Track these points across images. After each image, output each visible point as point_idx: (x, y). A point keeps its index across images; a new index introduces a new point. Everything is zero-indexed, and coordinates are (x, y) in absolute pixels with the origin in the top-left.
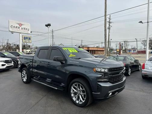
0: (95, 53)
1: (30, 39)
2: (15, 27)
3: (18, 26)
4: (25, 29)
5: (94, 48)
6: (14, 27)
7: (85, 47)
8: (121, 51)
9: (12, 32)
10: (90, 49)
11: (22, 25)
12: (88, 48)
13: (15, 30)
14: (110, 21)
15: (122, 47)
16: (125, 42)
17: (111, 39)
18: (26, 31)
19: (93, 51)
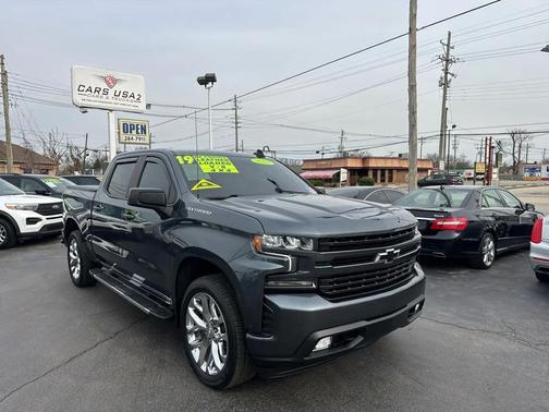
0: (391, 180)
1: (144, 129)
2: (93, 90)
3: (103, 85)
4: (125, 95)
5: (390, 161)
6: (90, 90)
7: (353, 157)
8: (495, 170)
9: (84, 109)
10: (372, 164)
11: (115, 81)
12: (365, 159)
13: (93, 99)
14: (448, 54)
15: (499, 156)
16: (513, 134)
17: (454, 127)
18: (130, 104)
19: (383, 170)
